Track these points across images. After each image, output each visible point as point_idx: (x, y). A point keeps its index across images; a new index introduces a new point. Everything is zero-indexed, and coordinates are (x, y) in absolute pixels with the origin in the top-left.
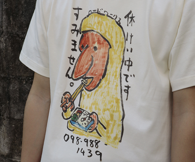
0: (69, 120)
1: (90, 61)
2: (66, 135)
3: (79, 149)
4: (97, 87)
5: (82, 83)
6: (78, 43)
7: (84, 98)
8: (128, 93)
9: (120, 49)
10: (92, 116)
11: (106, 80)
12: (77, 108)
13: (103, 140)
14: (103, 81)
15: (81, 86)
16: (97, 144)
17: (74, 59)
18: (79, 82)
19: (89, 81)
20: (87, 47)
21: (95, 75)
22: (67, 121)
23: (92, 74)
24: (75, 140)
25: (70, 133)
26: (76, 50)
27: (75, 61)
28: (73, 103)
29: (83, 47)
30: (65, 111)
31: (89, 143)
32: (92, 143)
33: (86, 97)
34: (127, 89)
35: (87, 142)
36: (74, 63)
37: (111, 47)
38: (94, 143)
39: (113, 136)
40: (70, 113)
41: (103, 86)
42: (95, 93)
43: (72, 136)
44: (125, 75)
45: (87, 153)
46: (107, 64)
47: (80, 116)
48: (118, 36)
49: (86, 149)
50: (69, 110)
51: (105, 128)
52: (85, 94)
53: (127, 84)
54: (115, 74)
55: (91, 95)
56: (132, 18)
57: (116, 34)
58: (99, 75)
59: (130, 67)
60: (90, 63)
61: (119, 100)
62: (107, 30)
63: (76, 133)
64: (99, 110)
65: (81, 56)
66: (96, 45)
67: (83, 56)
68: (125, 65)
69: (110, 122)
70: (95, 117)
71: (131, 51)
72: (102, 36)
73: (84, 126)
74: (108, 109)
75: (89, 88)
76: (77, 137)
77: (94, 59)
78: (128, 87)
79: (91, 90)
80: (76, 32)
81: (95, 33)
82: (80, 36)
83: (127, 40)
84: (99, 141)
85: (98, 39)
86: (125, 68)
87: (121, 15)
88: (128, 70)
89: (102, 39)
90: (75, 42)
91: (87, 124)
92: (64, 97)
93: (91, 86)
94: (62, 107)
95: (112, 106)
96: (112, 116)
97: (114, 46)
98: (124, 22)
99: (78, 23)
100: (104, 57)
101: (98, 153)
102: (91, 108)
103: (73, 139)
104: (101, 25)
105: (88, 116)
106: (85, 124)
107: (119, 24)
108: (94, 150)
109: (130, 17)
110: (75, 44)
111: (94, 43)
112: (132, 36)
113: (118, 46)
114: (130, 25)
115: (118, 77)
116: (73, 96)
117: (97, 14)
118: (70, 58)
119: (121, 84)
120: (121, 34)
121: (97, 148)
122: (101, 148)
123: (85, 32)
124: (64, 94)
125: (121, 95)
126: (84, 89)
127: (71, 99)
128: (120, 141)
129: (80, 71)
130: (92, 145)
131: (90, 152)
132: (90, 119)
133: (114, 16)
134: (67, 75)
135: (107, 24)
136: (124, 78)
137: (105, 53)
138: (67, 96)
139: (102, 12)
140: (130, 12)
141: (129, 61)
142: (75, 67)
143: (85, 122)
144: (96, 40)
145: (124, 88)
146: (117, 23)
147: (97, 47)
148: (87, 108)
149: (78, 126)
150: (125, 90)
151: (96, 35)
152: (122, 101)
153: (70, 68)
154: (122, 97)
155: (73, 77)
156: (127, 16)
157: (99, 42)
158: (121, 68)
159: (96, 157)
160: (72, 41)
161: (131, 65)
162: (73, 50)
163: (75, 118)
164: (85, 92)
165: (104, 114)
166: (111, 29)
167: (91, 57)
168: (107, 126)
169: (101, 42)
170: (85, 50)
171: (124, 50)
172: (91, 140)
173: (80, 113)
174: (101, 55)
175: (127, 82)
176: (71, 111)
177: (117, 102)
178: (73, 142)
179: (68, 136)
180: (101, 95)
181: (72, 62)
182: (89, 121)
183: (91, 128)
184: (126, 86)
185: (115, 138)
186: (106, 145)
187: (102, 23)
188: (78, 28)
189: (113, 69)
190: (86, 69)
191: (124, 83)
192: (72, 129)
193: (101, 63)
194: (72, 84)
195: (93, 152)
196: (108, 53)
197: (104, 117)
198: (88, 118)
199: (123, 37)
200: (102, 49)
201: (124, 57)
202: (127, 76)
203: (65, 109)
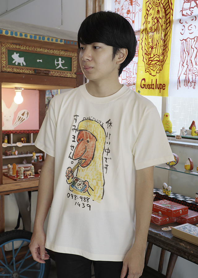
0: (70, 184)
1: (84, 149)
2: (68, 193)
3: (76, 203)
4: (88, 165)
5: (79, 162)
6: (76, 137)
7: (79, 172)
8: (107, 169)
9: (102, 142)
10: (85, 183)
11: (94, 161)
12: (75, 177)
13: (91, 198)
14: (92, 162)
15: (78, 164)
16: (88, 200)
17: (73, 147)
18: (77, 161)
19: (83, 161)
20: (82, 140)
21: (88, 158)
22: (69, 185)
23: (85, 157)
24: (74, 197)
25: (71, 193)
26: (75, 142)
27: (74, 148)
28: (73, 174)
29: (79, 139)
30: (68, 179)
31: (83, 199)
32: (85, 199)
33: (81, 171)
34: (106, 166)
35: (82, 198)
36: (74, 150)
37: (97, 141)
38: (86, 199)
39: (98, 195)
40: (71, 180)
41: (92, 165)
42: (87, 169)
43: (72, 194)
44: (105, 158)
45: (82, 205)
46: (94, 151)
47: (77, 182)
48: (102, 133)
49: (81, 203)
50: (71, 178)
51: (93, 191)
52: (80, 169)
53: (106, 164)
54: (99, 157)
55: (85, 170)
56: (111, 123)
57: (100, 133)
58: (90, 158)
59: (108, 153)
60: (84, 150)
61: (101, 173)
62: (95, 130)
63: (74, 193)
64: (90, 179)
65: (78, 145)
66: (88, 139)
67: (79, 146)
68: (105, 152)
69: (96, 187)
70: (87, 184)
71: (109, 144)
72: (92, 134)
73: (80, 189)
74: (95, 179)
75: (83, 166)
76: (75, 196)
77: (87, 148)
78: (107, 165)
79: (84, 167)
80: (75, 130)
81: (88, 132)
82: (77, 132)
83: (107, 137)
84: (89, 198)
85: (90, 136)
86: (105, 153)
87: (104, 121)
88: (107, 155)
89: (92, 136)
90: (75, 136)
91: (82, 188)
92: (67, 170)
93: (85, 164)
94: (67, 176)
95: (98, 177)
96: (97, 183)
97: (99, 140)
98: (105, 126)
99: (76, 124)
100: (93, 147)
101: (88, 206)
102: (84, 178)
103: (72, 196)
104: (91, 127)
105: (83, 182)
106: (80, 187)
107: (102, 127)
108: (86, 203)
109: (109, 123)
110: (74, 138)
111: (87, 138)
112: (110, 135)
113: (101, 140)
114: (109, 128)
115: (101, 159)
116: (73, 170)
117: (89, 120)
118: (71, 146)
119: (103, 164)
120: (103, 133)
121: (88, 202)
122: (90, 202)
123: (81, 130)
124: (68, 169)
125: (103, 170)
126: (80, 166)
127: (72, 172)
128: (102, 199)
129: (77, 154)
130: (85, 201)
131: (83, 205)
132: (84, 185)
133: (99, 121)
134: (69, 157)
135: (94, 126)
136: (104, 160)
137: (93, 144)
138: (69, 170)
139: (92, 119)
140: (110, 120)
141: (108, 149)
142: (74, 152)
143: (81, 186)
144: (88, 136)
145: (104, 166)
146: (101, 125)
147: (89, 140)
148: (81, 178)
149: (75, 188)
150: (105, 167)
151: (88, 133)
152: (103, 174)
153: (71, 152)
154: (103, 172)
155: (73, 158)
156: (107, 122)
157: (90, 138)
158: (103, 154)
159: (87, 208)
160: (73, 136)
161: (109, 152)
162: (73, 141)
163: (74, 183)
164: (80, 168)
165: (92, 182)
166: (97, 129)
167: (85, 146)
168: (94, 189)
169: (91, 138)
170: (81, 142)
171: (105, 143)
172: (84, 198)
173: (77, 181)
174: (91, 145)
175: (107, 162)
176: (72, 179)
177: (100, 175)
178: (72, 198)
179: (70, 194)
180: (91, 170)
181: (72, 149)
182: (83, 186)
183: (84, 190)
184: (106, 165)
185: (99, 197)
186: (93, 200)
187: (92, 125)
188: (76, 128)
189: (98, 154)
190: (81, 153)
191: (105, 163)
192: (72, 190)
193: (91, 151)
194: (72, 162)
195: (85, 205)
196: (95, 144)
197: (92, 183)
198: (82, 184)
199: (105, 134)
200: (91, 142)
201: (104, 146)
202: (106, 159)
203: (68, 178)
